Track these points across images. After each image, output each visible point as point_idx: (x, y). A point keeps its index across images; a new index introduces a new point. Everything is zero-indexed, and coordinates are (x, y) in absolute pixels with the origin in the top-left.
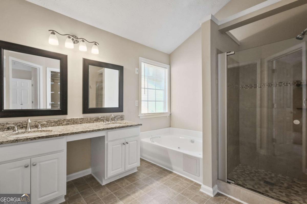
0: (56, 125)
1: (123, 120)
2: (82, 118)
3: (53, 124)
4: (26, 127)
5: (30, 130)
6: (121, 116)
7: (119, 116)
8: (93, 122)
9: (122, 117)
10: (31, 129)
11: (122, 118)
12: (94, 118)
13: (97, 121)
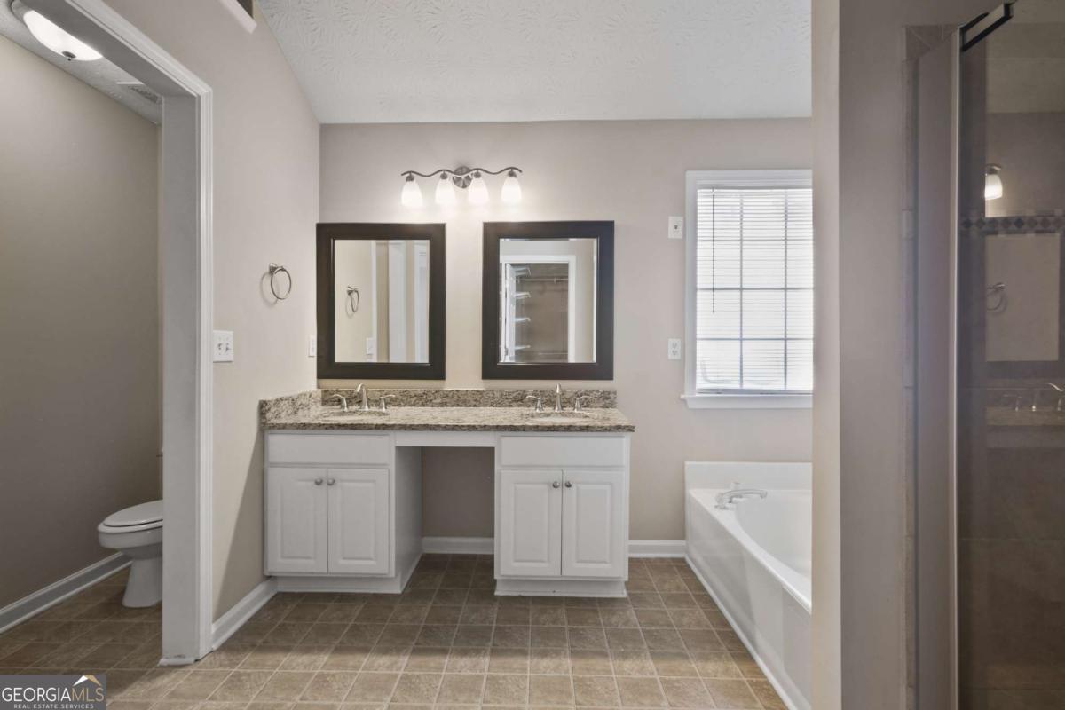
0: (420, 403)
1: (612, 405)
2: (478, 391)
3: (413, 399)
4: (360, 402)
5: (367, 409)
6: (604, 392)
7: (598, 391)
8: (510, 406)
9: (609, 398)
10: (369, 406)
11: (607, 400)
12: (513, 392)
13: (520, 403)
